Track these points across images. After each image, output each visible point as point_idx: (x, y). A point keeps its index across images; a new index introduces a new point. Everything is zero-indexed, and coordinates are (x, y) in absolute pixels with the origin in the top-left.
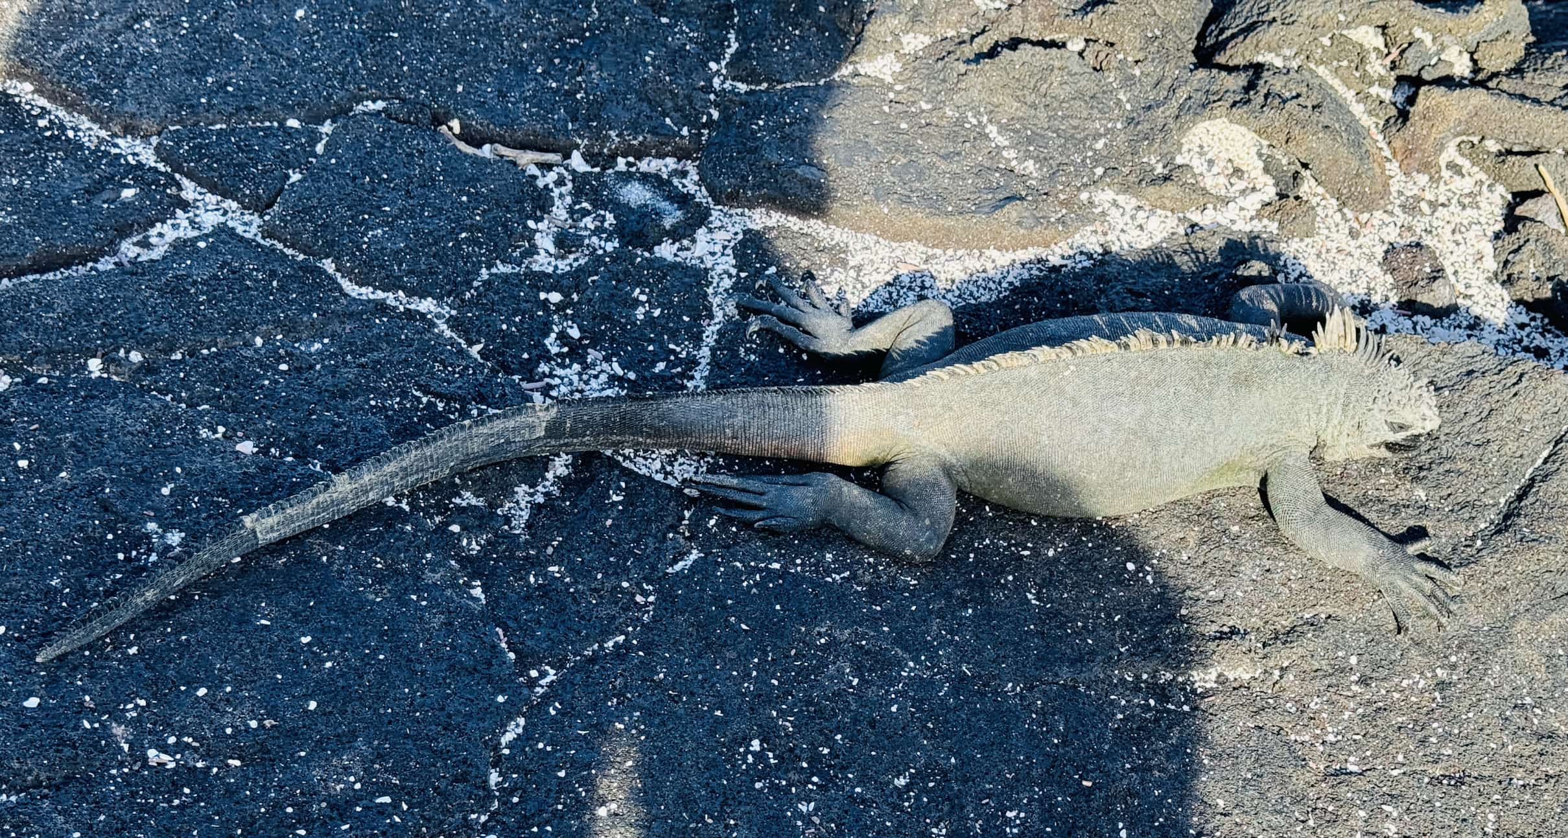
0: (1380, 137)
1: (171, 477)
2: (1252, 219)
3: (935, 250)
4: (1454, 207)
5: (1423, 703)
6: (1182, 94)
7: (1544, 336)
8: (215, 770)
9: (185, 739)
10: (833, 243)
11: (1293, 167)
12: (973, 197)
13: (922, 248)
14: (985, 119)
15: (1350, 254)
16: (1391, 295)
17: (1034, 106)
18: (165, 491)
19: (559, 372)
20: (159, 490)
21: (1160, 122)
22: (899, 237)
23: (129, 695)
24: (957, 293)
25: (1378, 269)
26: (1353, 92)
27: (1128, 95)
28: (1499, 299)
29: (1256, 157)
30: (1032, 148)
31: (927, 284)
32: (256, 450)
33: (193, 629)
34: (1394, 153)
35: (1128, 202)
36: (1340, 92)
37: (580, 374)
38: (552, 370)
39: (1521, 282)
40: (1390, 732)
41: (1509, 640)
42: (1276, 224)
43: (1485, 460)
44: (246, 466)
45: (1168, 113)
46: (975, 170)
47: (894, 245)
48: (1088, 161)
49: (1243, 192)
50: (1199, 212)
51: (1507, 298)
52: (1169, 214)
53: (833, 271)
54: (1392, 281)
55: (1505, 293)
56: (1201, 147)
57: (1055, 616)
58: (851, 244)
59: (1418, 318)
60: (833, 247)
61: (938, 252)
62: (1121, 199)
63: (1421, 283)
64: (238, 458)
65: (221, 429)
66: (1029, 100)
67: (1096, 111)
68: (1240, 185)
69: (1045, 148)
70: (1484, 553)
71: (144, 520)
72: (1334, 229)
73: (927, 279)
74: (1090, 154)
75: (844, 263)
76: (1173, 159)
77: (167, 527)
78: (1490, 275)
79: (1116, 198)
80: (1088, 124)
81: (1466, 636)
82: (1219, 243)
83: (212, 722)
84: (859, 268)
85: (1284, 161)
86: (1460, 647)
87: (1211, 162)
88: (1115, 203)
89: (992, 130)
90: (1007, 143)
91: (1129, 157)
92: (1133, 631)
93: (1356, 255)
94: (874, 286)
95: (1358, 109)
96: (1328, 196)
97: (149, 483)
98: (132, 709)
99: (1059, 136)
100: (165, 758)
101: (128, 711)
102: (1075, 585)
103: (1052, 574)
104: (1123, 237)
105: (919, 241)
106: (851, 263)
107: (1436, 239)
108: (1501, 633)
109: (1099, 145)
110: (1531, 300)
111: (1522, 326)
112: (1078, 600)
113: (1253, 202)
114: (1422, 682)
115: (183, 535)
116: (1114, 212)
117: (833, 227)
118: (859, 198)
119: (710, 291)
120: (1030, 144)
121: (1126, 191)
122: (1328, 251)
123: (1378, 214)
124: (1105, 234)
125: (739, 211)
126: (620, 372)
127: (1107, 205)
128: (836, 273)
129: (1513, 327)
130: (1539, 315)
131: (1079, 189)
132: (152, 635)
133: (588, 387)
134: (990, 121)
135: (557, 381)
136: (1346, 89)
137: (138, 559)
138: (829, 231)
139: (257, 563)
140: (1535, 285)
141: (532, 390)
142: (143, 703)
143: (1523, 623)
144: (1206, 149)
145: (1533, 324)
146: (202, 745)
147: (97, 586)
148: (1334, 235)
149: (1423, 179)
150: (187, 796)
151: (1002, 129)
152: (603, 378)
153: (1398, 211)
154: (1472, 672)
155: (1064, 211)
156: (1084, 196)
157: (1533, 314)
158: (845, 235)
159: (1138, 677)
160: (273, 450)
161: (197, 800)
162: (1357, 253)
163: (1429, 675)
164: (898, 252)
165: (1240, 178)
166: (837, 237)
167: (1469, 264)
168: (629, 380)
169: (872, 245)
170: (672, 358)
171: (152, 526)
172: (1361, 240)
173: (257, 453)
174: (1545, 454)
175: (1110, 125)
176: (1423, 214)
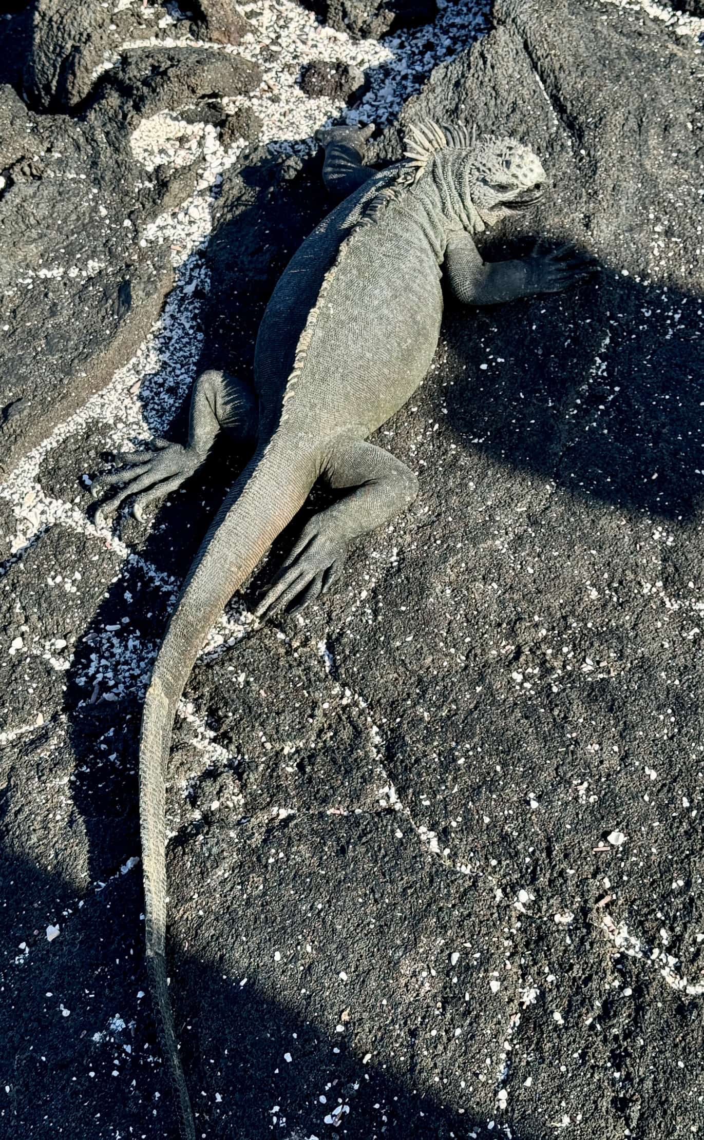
0: (201, 43)
1: (53, 1004)
2: (226, 152)
3: (131, 362)
4: (284, 33)
5: (677, 250)
6: (101, 137)
7: (417, 38)
8: (367, 1076)
9: (327, 1088)
10: (84, 425)
11: (201, 104)
12: (103, 312)
13: (125, 369)
14: (31, 273)
15: (291, 111)
16: (337, 104)
17: (41, 236)
18: (66, 1013)
19: (91, 671)
20: (62, 1017)
21: (111, 163)
22: (106, 379)
23: (264, 1117)
24: (179, 366)
25: (312, 101)
26: (153, 39)
27: (73, 171)
28: (372, 47)
29: (176, 122)
30: (78, 256)
31: (161, 381)
32: (58, 926)
33: (220, 1043)
34: (220, 42)
35: (164, 219)
36: (148, 45)
37: (101, 657)
38: (86, 675)
39: (373, 26)
40: (690, 280)
41: (654, 178)
42: (241, 140)
43: (527, 113)
44: (75, 939)
45: (108, 155)
46: (77, 301)
47: (111, 385)
48: (113, 226)
49: (200, 144)
50: (200, 181)
51: (375, 42)
52: (190, 199)
53: (110, 437)
54: (327, 98)
55: (370, 41)
56: (146, 150)
57: (500, 433)
58: (91, 414)
59: (365, 99)
60: (90, 429)
61: (134, 360)
62: (159, 221)
63: (343, 81)
64: (61, 943)
65: (23, 945)
66: (34, 235)
67: (73, 199)
68: (194, 144)
69: (83, 247)
70: (592, 153)
71: (90, 1043)
72: (264, 109)
73: (156, 379)
74: (107, 222)
75: (107, 426)
76: (147, 172)
77: (102, 1026)
78: (351, 41)
79: (157, 224)
80: (81, 209)
81: (639, 200)
82: (238, 181)
83: (321, 1062)
84: (118, 419)
85: (193, 107)
86: (645, 208)
87: (162, 151)
88: (161, 228)
89: (43, 273)
90: (62, 270)
91: (127, 199)
92: (539, 391)
93: (294, 108)
94: (140, 417)
95: (169, 43)
96: (234, 98)
97: (51, 1023)
98: (278, 1120)
99: (79, 233)
100: (338, 1111)
101: (278, 1123)
102: (480, 408)
103: (464, 419)
104: (194, 237)
105: (118, 368)
106: (111, 422)
107: (304, 56)
108: (647, 179)
109: (104, 212)
110: (388, 28)
111: (401, 46)
112: (494, 413)
113: (212, 144)
114: (660, 243)
115: (117, 1015)
116: (169, 232)
117: (70, 418)
118: (62, 387)
119: (79, 530)
120: (74, 256)
121: (156, 216)
122: (280, 121)
123: (265, 77)
124: (185, 247)
125: (12, 476)
126: (117, 627)
127: (159, 234)
128: (113, 437)
129: (399, 51)
130: (399, 32)
131: (136, 244)
132: (211, 1077)
133: (117, 657)
134: (35, 270)
135: (100, 677)
136: (148, 41)
137: (123, 1061)
138: (72, 424)
139: (178, 967)
140: (381, 19)
141: (98, 699)
142: (276, 1109)
143: (648, 164)
144: (149, 149)
145: (403, 39)
146: (339, 1078)
147: (136, 1104)
148: (269, 112)
149: (249, 37)
150: (381, 1108)
151: (47, 265)
152: (115, 641)
153: (267, 65)
154: (668, 210)
155: (149, 262)
156: (143, 244)
157: (395, 35)
158: (82, 414)
159: (577, 406)
160: (65, 913)
161: (390, 1101)
162: (291, 105)
163: (657, 236)
164: (119, 387)
165: (188, 141)
166: (80, 420)
167: (336, 48)
168: (128, 625)
169: (102, 401)
170: (125, 584)
171: (97, 1037)
172: (283, 97)
173: (61, 926)
174: (538, 78)
175: (91, 197)
176: (280, 53)
